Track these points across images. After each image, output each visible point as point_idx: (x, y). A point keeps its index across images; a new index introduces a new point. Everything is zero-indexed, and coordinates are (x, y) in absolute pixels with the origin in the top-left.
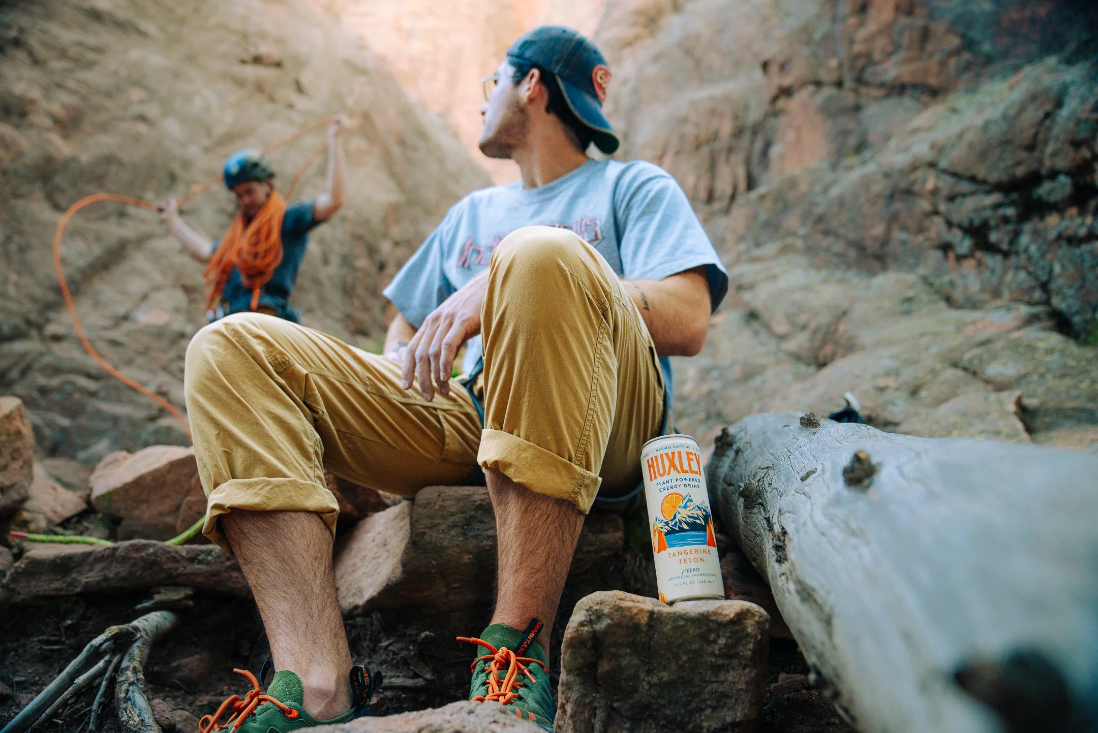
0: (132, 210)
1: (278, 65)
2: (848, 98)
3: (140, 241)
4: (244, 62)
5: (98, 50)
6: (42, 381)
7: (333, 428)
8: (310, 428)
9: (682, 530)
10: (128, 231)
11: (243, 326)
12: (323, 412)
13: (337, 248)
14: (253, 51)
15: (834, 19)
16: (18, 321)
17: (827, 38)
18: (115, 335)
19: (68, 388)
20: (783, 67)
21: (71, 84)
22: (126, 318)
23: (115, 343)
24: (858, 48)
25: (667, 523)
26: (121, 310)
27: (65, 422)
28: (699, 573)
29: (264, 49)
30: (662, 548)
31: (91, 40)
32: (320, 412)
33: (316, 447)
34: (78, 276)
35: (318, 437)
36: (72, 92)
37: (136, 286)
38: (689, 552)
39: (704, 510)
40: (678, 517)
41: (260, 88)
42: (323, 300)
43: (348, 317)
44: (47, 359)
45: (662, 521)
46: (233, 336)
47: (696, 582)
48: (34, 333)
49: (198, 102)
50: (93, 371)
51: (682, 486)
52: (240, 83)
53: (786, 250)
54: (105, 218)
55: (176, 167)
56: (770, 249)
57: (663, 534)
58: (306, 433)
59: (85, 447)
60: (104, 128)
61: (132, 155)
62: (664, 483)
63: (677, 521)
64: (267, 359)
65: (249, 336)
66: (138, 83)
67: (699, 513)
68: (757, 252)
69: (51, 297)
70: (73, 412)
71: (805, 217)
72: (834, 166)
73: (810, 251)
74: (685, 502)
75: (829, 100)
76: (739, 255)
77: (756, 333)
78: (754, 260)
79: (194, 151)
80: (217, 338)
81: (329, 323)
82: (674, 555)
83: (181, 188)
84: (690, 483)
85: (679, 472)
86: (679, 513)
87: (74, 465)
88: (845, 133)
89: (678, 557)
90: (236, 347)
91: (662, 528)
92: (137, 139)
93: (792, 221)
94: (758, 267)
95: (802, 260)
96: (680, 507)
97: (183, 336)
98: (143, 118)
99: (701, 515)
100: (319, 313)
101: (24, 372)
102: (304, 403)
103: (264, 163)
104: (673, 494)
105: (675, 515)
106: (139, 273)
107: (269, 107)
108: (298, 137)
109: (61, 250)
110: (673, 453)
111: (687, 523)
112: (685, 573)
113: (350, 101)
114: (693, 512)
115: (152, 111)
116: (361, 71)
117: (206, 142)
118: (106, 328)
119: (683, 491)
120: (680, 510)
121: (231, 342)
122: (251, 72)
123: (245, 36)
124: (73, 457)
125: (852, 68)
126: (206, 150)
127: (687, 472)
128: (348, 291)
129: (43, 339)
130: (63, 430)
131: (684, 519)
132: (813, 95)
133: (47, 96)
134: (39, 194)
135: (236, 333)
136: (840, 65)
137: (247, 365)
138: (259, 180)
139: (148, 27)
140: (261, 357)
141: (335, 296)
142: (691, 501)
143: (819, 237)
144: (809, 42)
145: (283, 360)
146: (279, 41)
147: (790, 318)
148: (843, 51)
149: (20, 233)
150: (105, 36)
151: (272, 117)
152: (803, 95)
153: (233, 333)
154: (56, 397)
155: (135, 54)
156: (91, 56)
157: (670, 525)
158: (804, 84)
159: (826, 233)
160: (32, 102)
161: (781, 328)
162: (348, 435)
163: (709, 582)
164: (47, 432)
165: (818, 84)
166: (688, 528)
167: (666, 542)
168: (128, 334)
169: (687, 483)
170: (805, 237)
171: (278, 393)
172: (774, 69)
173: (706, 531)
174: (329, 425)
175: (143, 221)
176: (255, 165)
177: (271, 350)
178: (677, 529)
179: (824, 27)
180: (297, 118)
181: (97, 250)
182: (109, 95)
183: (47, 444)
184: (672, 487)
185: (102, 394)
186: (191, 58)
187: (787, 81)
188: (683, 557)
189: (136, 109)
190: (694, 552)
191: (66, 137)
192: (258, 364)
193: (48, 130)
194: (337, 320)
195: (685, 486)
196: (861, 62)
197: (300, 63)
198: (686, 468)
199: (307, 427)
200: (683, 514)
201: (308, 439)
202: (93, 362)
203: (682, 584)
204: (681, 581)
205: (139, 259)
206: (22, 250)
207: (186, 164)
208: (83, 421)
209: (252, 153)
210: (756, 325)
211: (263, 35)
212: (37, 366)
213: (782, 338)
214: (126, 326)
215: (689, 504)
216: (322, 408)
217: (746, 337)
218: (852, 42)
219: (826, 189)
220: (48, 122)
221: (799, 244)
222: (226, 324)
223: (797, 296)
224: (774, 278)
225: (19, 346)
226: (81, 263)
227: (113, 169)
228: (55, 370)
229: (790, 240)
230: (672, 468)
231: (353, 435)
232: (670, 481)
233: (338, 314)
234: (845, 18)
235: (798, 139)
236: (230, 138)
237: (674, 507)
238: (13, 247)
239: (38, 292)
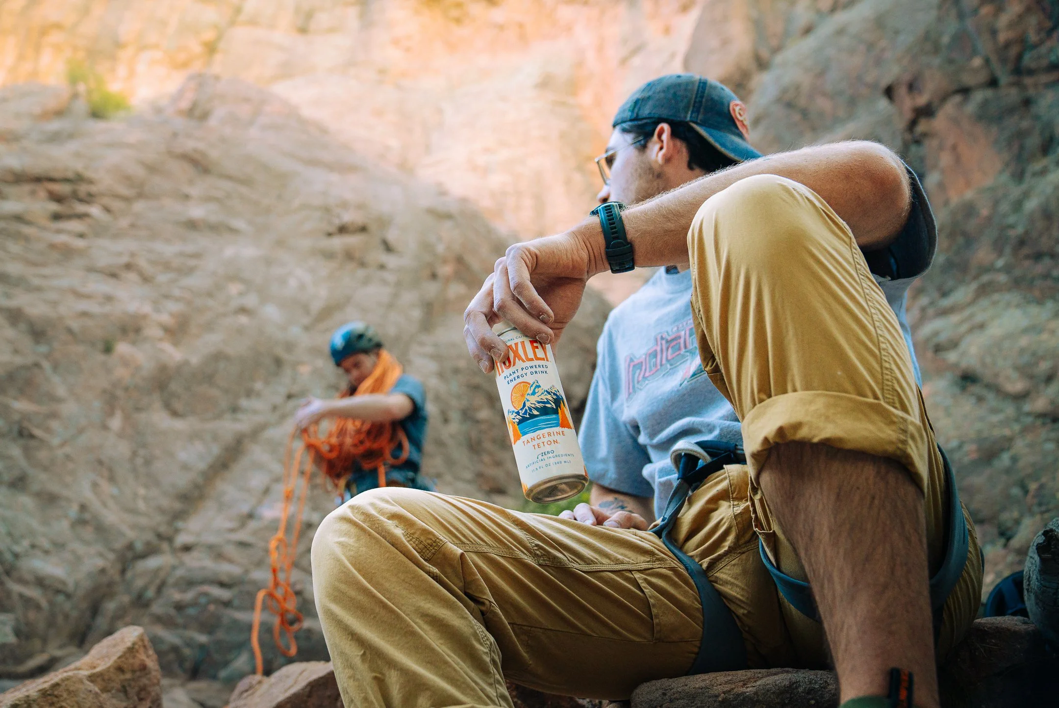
0: (244, 402)
1: (363, 229)
2: (1012, 95)
3: (255, 433)
4: (330, 235)
5: (197, 256)
6: (177, 596)
7: (506, 622)
8: (480, 629)
9: (533, 416)
10: (243, 424)
11: (373, 505)
12: (490, 602)
13: (454, 403)
14: (337, 222)
15: (961, 16)
16: (149, 536)
17: (961, 39)
18: (242, 536)
19: (203, 600)
20: (912, 87)
21: (177, 292)
22: (251, 516)
23: (243, 545)
24: (1002, 37)
25: (518, 413)
26: (245, 509)
27: (203, 638)
28: (554, 454)
29: (348, 217)
30: (517, 438)
31: (190, 248)
32: (487, 602)
33: (493, 654)
34: (200, 480)
35: (492, 639)
36: (177, 300)
37: (257, 481)
38: (541, 436)
39: (554, 394)
40: (528, 404)
41: (349, 256)
42: (450, 463)
43: (480, 475)
44: (180, 573)
45: (513, 411)
46: (364, 522)
47: (551, 464)
48: (165, 546)
49: (293, 283)
50: (225, 579)
51: (529, 374)
52: (329, 255)
53: (984, 291)
54: (219, 416)
55: (280, 352)
56: (963, 294)
57: (516, 423)
58: (475, 635)
59: (226, 664)
60: (209, 327)
61: (238, 348)
62: (511, 375)
63: (527, 409)
64: (411, 544)
65: (382, 518)
66: (234, 278)
67: (549, 397)
68: (946, 302)
69: (178, 506)
70: (209, 627)
71: (998, 246)
72: (1019, 176)
73: (1017, 283)
74: (533, 388)
75: (985, 104)
76: (923, 310)
77: (980, 399)
78: (945, 312)
79: (295, 332)
80: (345, 526)
81: (461, 485)
82: (528, 442)
83: (288, 372)
84: (536, 370)
85: (524, 361)
86: (528, 401)
87: (216, 685)
88: (1021, 135)
89: (531, 444)
90: (370, 535)
91: (514, 419)
92: (241, 331)
93: (983, 254)
94: (955, 318)
95: (1014, 297)
96: (528, 394)
97: (310, 527)
98: (243, 310)
99: (551, 399)
100: (448, 478)
101: (159, 590)
102: (466, 594)
103: (370, 333)
104: (521, 383)
105: (525, 403)
106: (258, 466)
107: (361, 273)
108: (396, 296)
109: (183, 455)
110: (516, 344)
111: (536, 409)
112: (540, 457)
113: (440, 249)
114: (542, 396)
115: (251, 301)
116: (448, 216)
117: (306, 321)
118: (232, 530)
119: (530, 379)
120: (528, 397)
121: (362, 529)
122: (338, 243)
123: (327, 210)
124: (214, 677)
125: (1003, 61)
126: (307, 328)
127: (532, 360)
128: (474, 447)
129: (174, 551)
130: (202, 647)
131: (533, 406)
132: (960, 105)
133: (157, 310)
134: (157, 405)
135: (367, 516)
136: (987, 61)
137: (387, 555)
138: (366, 351)
139: (239, 224)
140: (402, 542)
141: (461, 455)
142: (539, 386)
143: (1027, 263)
144: (937, 49)
145: (429, 541)
146: (361, 207)
147: (1025, 371)
148: (985, 45)
149: (144, 446)
150: (202, 241)
151: (366, 281)
152: (949, 108)
153: (362, 517)
154: (191, 611)
155: (229, 252)
156: (192, 262)
157: (521, 414)
158: (944, 98)
159: (1038, 257)
160: (145, 317)
161: (1017, 385)
162: (525, 628)
163: (565, 462)
164: (187, 651)
165: (965, 91)
166: (538, 413)
167: (519, 431)
168: (255, 533)
169: (534, 370)
170: (1007, 269)
171: (432, 587)
172: (902, 91)
173: (558, 413)
174: (501, 619)
175: (255, 412)
176: (360, 336)
177: (412, 531)
178: (528, 416)
179: (951, 27)
180: (390, 277)
181: (216, 450)
182: (210, 295)
183: (188, 665)
184: (518, 377)
185: (236, 602)
186: (280, 243)
187: (922, 100)
188: (535, 443)
189: (234, 304)
190: (546, 435)
191: (176, 344)
192: (401, 552)
193: (161, 340)
194: (469, 482)
195: (532, 373)
196: (1013, 51)
197: (384, 222)
198: (531, 355)
199: (476, 627)
200: (533, 401)
201: (481, 644)
202: (226, 569)
203: (538, 469)
204: (536, 466)
205: (257, 453)
206: (148, 462)
207: (289, 347)
208: (220, 635)
209: (357, 326)
210: (976, 389)
211: (345, 205)
212: (171, 580)
213: (1021, 397)
214: (253, 525)
215: (537, 390)
216: (488, 596)
217: (967, 406)
218: (994, 32)
219: (1018, 205)
220: (159, 333)
221: (1002, 278)
222: (352, 507)
223: (1024, 341)
224: (982, 326)
225: (153, 562)
226: (202, 466)
227: (222, 365)
228: (190, 583)
229: (985, 278)
230: (517, 358)
231: (532, 627)
232: (516, 372)
233: (468, 475)
234: (975, 11)
235: (958, 160)
236: (328, 312)
237: (523, 395)
238: (139, 461)
239: (165, 503)
